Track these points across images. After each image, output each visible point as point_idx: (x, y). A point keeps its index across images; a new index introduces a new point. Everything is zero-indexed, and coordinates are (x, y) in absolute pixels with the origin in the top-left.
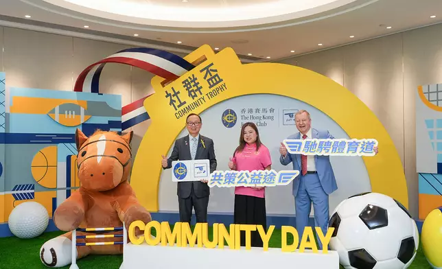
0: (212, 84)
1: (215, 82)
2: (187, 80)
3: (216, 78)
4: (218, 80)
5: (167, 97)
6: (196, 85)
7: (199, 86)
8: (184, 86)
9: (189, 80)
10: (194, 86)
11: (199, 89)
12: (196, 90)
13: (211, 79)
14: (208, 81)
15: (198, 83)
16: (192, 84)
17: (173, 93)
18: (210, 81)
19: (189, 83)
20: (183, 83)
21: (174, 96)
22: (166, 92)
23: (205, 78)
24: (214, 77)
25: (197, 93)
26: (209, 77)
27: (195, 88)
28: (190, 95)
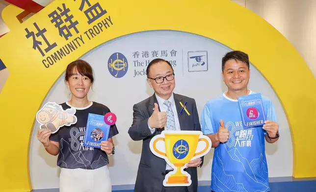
0: (91, 17)
1: (95, 14)
2: (55, 12)
3: (97, 8)
4: (100, 12)
5: (28, 36)
6: (69, 19)
7: (73, 20)
8: (52, 21)
9: (59, 13)
10: (66, 20)
11: (73, 25)
12: (70, 27)
13: (89, 10)
14: (86, 13)
15: (72, 16)
16: (64, 18)
17: (36, 32)
18: (89, 14)
19: (59, 17)
20: (50, 16)
21: (38, 35)
22: (26, 30)
23: (81, 9)
24: (94, 7)
25: (72, 30)
26: (86, 7)
27: (68, 24)
28: (61, 33)
